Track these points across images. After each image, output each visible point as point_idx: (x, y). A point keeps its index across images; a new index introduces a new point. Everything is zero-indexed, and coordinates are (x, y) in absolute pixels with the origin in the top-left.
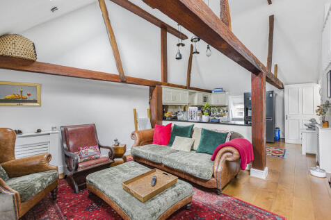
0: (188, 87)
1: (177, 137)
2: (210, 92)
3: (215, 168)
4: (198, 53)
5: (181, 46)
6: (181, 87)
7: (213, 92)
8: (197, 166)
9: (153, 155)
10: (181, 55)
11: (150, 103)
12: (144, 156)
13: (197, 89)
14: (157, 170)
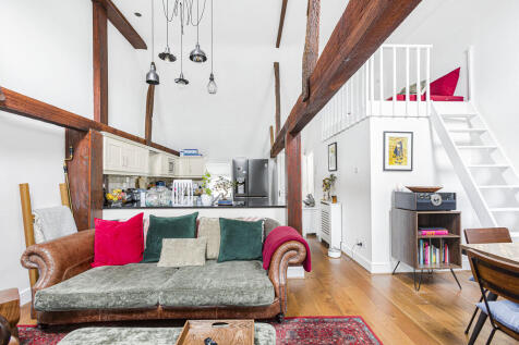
0: (147, 142)
1: (165, 241)
2: (178, 154)
3: (276, 281)
4: (187, 83)
5: (167, 60)
6: (137, 139)
7: (182, 155)
8: (248, 287)
9: (130, 293)
10: (157, 77)
11: (66, 169)
12: (98, 303)
13: (160, 148)
14: (193, 323)
